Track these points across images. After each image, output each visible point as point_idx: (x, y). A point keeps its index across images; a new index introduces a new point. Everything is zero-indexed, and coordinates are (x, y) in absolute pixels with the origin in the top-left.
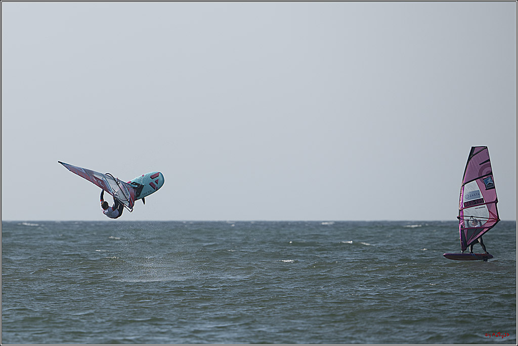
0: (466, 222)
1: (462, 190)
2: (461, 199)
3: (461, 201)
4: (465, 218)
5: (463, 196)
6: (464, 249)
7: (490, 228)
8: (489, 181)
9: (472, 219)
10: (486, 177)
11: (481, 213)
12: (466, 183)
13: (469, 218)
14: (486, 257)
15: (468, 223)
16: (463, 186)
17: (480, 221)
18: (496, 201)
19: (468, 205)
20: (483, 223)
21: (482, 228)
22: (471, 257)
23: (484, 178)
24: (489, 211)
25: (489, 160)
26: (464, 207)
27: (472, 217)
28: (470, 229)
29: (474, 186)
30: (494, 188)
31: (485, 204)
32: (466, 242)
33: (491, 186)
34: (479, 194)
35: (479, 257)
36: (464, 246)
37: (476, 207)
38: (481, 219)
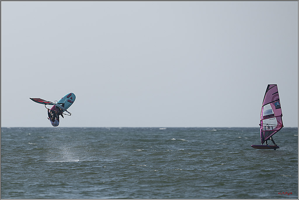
0: (264, 127)
1: (262, 109)
2: (262, 114)
3: (261, 115)
4: (263, 125)
5: (263, 112)
6: (263, 143)
7: (278, 131)
8: (278, 104)
9: (268, 126)
10: (276, 102)
11: (273, 122)
12: (264, 105)
13: (266, 125)
14: (275, 147)
15: (265, 128)
16: (263, 107)
17: (272, 127)
18: (282, 115)
19: (265, 117)
20: (274, 128)
21: (273, 131)
22: (267, 147)
23: (275, 102)
24: (277, 121)
25: (278, 92)
26: (263, 119)
27: (268, 124)
28: (266, 131)
29: (269, 107)
30: (280, 108)
31: (275, 117)
32: (264, 139)
33: (279, 107)
34: (272, 111)
35: (271, 147)
36: (263, 141)
37: (270, 119)
38: (273, 126)
